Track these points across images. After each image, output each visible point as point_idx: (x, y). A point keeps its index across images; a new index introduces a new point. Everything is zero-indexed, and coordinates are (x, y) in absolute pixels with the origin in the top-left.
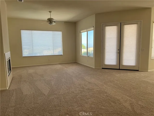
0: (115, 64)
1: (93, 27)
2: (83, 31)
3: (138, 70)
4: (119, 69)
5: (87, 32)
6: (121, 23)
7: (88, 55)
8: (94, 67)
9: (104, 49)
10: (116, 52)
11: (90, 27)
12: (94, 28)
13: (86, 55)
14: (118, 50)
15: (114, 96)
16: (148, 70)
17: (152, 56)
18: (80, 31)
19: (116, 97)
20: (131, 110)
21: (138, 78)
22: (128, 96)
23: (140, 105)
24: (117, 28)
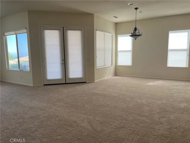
0: (61, 78)
1: (26, 29)
2: (9, 33)
3: (85, 82)
4: (66, 84)
5: (16, 35)
6: (63, 27)
7: (21, 69)
8: (32, 85)
9: (45, 59)
10: (61, 62)
11: (20, 29)
12: (27, 31)
13: (17, 69)
14: (63, 60)
15: (69, 118)
16: (94, 81)
17: (97, 66)
18: (4, 33)
19: (71, 118)
20: (92, 129)
21: (87, 90)
22: (83, 114)
23: (98, 121)
24: (59, 33)
